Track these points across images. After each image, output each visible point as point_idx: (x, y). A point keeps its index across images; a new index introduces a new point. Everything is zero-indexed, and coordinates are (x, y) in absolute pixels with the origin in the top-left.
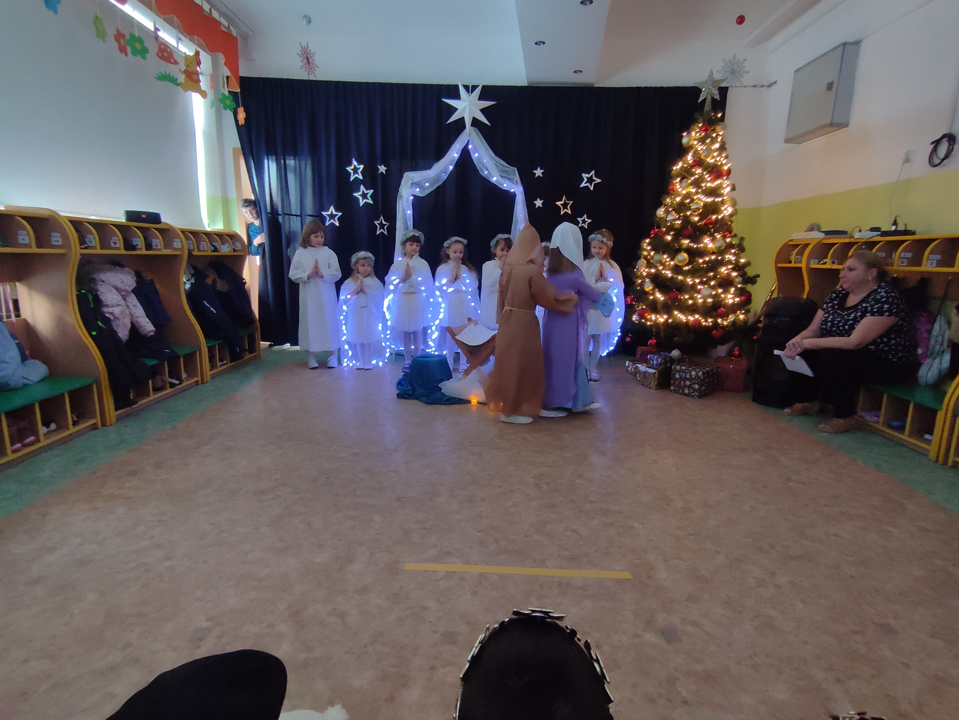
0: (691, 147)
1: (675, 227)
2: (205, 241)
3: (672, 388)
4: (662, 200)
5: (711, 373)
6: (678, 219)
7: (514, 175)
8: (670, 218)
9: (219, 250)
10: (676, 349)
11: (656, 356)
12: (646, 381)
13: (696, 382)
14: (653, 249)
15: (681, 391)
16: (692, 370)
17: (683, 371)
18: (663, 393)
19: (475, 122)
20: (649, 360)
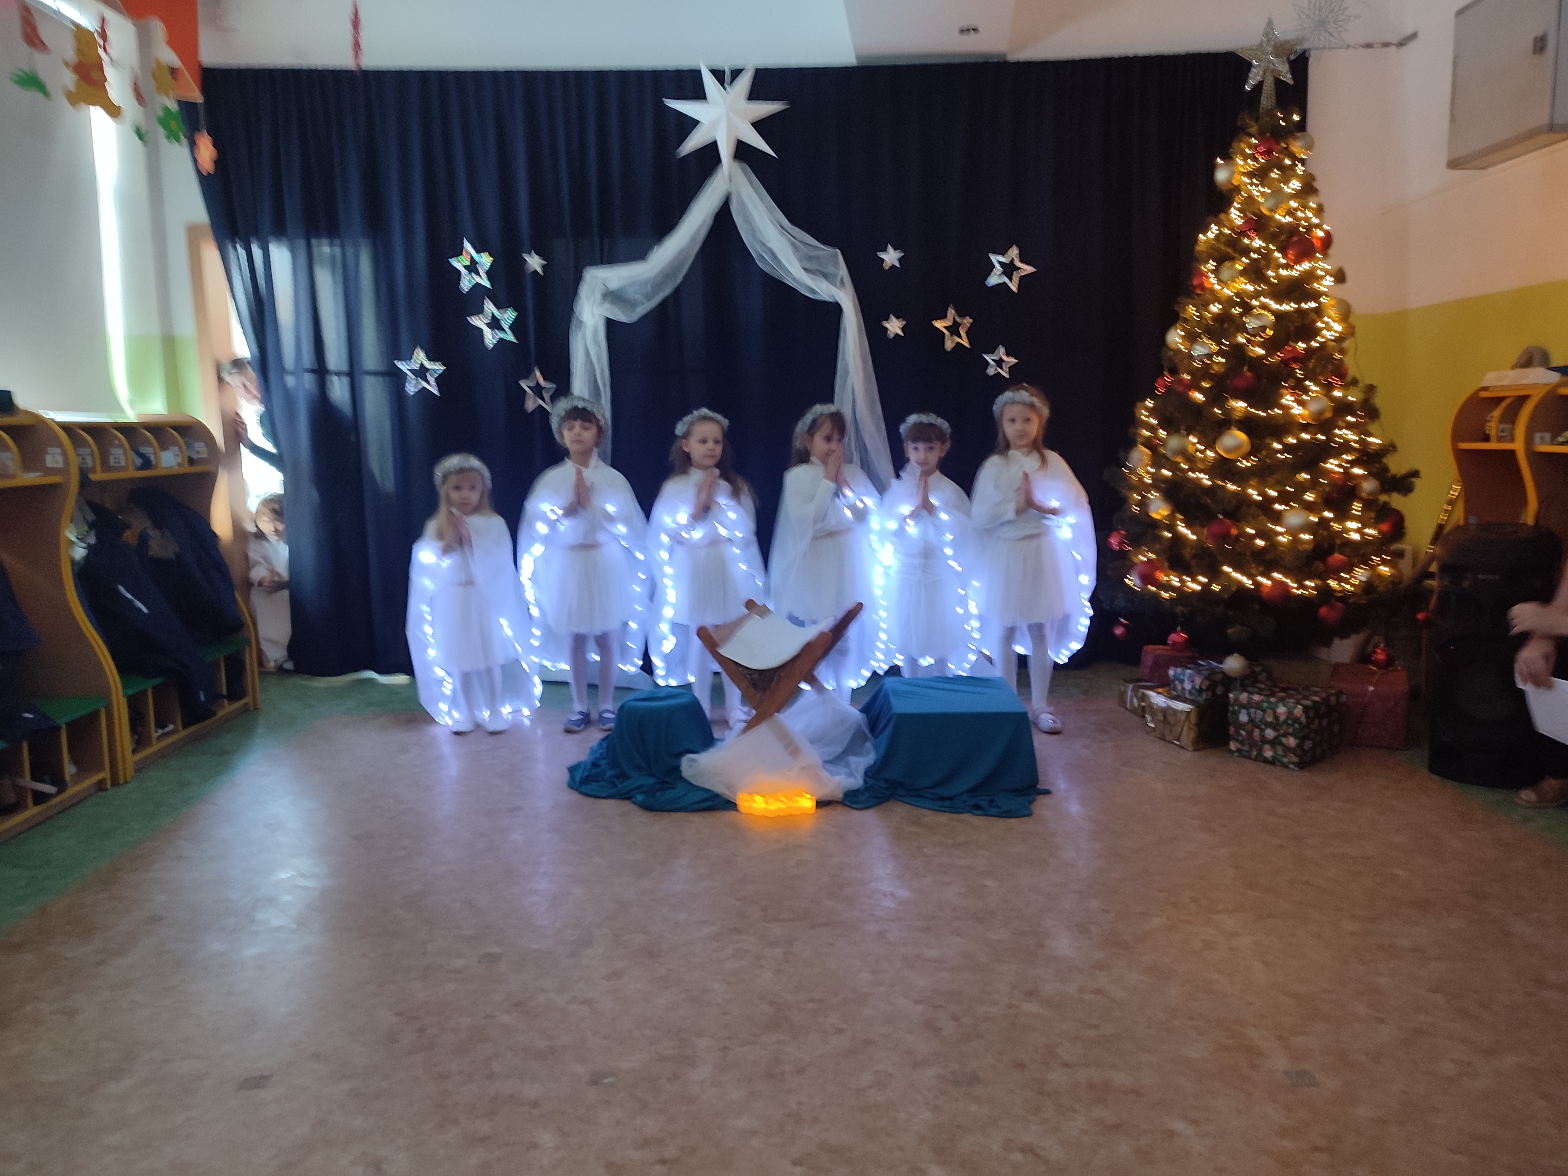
0: (1237, 189)
1: (1213, 372)
2: (121, 446)
3: (1233, 746)
4: (1176, 308)
5: (1323, 709)
6: (1220, 353)
7: (836, 265)
8: (1198, 351)
9: (154, 463)
10: (1235, 655)
11: (1188, 671)
12: (1171, 731)
13: (1291, 730)
14: (1166, 423)
15: (1254, 753)
16: (1277, 703)
17: (1258, 706)
18: (1211, 760)
19: (743, 151)
20: (1173, 681)
